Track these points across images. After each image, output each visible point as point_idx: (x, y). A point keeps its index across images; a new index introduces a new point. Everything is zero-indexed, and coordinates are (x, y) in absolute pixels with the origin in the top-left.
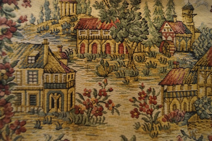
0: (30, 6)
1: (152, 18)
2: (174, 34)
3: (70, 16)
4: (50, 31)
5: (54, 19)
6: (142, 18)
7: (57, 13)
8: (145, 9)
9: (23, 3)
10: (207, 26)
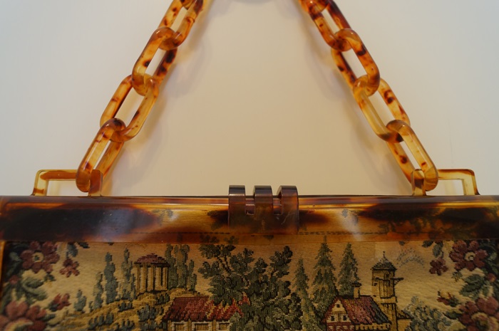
0: (77, 273)
1: (310, 291)
2: (352, 327)
3: (154, 292)
4: (115, 327)
5: (123, 299)
6: (292, 292)
7: (130, 285)
8: (298, 274)
9: (63, 267)
10: (426, 304)
